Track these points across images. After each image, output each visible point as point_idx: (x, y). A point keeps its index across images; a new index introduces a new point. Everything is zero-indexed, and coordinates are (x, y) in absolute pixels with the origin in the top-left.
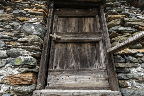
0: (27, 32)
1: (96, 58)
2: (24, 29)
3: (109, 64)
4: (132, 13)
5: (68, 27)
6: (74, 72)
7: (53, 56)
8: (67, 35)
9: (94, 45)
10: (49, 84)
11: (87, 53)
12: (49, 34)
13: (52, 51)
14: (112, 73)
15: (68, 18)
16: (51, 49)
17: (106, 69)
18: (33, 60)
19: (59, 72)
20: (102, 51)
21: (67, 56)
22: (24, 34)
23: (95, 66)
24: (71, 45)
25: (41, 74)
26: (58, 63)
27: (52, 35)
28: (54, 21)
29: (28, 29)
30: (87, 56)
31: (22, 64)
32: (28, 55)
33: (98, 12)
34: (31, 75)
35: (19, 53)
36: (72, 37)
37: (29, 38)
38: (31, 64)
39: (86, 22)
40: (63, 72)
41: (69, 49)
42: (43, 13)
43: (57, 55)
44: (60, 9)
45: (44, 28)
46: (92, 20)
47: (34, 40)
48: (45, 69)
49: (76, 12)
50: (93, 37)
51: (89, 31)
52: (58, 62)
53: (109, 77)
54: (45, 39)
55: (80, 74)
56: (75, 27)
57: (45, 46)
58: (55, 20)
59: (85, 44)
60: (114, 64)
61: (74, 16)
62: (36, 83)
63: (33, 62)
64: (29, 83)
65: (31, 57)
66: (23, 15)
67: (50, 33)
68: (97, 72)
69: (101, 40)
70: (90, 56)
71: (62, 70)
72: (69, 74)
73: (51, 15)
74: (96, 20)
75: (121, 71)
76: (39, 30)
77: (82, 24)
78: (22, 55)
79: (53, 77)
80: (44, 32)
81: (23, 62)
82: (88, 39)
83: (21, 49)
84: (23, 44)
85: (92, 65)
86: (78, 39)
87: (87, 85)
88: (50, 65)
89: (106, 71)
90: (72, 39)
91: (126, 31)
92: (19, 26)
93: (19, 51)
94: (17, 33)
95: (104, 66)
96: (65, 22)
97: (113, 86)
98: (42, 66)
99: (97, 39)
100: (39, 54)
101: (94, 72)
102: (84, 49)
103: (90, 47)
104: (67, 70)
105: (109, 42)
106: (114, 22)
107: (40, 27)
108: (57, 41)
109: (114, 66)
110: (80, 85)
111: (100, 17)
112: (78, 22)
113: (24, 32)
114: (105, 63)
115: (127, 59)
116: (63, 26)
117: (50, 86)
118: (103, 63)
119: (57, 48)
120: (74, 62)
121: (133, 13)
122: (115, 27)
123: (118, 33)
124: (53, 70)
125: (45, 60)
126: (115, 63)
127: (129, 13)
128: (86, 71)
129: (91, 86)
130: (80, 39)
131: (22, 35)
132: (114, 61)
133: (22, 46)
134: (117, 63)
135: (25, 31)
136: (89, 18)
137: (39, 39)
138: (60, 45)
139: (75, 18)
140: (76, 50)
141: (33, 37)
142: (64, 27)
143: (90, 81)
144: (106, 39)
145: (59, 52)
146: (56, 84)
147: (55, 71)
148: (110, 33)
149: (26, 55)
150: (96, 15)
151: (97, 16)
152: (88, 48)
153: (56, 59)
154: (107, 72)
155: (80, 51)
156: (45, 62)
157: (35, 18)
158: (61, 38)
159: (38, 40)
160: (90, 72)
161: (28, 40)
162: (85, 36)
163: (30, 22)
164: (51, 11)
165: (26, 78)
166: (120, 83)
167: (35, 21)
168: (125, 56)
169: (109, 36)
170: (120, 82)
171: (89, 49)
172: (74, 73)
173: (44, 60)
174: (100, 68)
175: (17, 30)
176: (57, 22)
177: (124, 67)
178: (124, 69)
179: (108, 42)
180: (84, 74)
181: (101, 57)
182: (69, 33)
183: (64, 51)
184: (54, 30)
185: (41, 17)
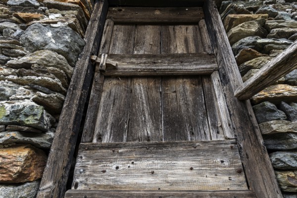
0: (33, 43)
1: (206, 114)
2: (26, 36)
3: (242, 128)
4: (282, 10)
5: (137, 43)
6: (149, 150)
7: (97, 108)
8: (134, 60)
9: (199, 84)
10: (76, 186)
11: (182, 103)
12: (89, 54)
13: (94, 96)
14: (256, 151)
15: (136, 26)
16: (92, 91)
17: (235, 143)
18: (36, 110)
19: (108, 151)
20: (219, 95)
21: (132, 110)
22: (27, 49)
23: (203, 136)
24: (142, 84)
25: (57, 153)
26: (109, 127)
27: (97, 59)
28: (106, 31)
29: (37, 36)
30: (183, 109)
31: (5, 121)
32: (25, 99)
33: (204, 14)
34: (25, 152)
35: (3, 92)
36: (145, 63)
37: (34, 57)
38: (28, 123)
39: (177, 34)
40: (120, 151)
41: (138, 91)
42: (78, 6)
43: (106, 106)
44: (120, 8)
45: (77, 38)
46: (192, 30)
47: (46, 61)
48: (70, 140)
49: (155, 13)
50: (195, 64)
51: (185, 52)
52: (107, 124)
53: (245, 164)
54: (77, 64)
55: (165, 156)
56: (151, 43)
57: (76, 82)
58: (107, 29)
59: (177, 81)
60: (257, 125)
61: (149, 21)
62: (39, 180)
63: (35, 115)
64: (11, 176)
65: (33, 103)
66: (30, 9)
67: (92, 54)
68: (212, 151)
69: (215, 70)
70: (190, 110)
71: (117, 145)
72: (134, 155)
73: (99, 15)
74: (200, 30)
75: (280, 144)
76: (63, 40)
77: (168, 37)
78: (10, 98)
79: (90, 162)
80: (77, 47)
81: (8, 116)
82: (184, 68)
83: (11, 84)
84: (19, 72)
85: (195, 133)
86: (160, 68)
87: (184, 188)
88: (84, 131)
89: (235, 149)
90: (144, 67)
91: (277, 46)
92: (15, 30)
93: (4, 88)
94: (9, 45)
95: (228, 135)
96: (129, 35)
97: (264, 191)
98: (61, 132)
99: (206, 68)
100: (58, 98)
101: (204, 151)
102: (175, 92)
103: (188, 88)
104: (129, 146)
105: (237, 72)
106: (243, 27)
107: (66, 33)
108: (109, 73)
109: (258, 131)
110: (166, 189)
111: (208, 23)
112: (160, 34)
113: (27, 44)
114: (229, 125)
115: (291, 112)
116: (125, 41)
117: (79, 190)
118: (224, 126)
119: (108, 90)
120: (149, 125)
121: (284, 10)
122: (248, 38)
123: (256, 51)
124: (93, 144)
125: (73, 116)
126: (258, 123)
127: (275, 11)
128: (181, 146)
129: (198, 191)
130: (164, 69)
131: (18, 51)
132: (256, 117)
133: (15, 77)
134: (265, 123)
135: (30, 41)
136: (184, 27)
137: (60, 59)
138: (114, 82)
139: (154, 27)
140: (155, 94)
141: (46, 54)
142: (126, 44)
143: (193, 175)
144: (229, 65)
145: (112, 98)
146: (98, 183)
147: (99, 147)
148: (235, 52)
149: (18, 97)
150: (201, 19)
151: (202, 22)
152: (184, 91)
153: (103, 115)
154: (239, 152)
155: (164, 97)
156: (72, 122)
157: (58, 15)
158: (119, 67)
159: (58, 63)
160: (193, 150)
161: (31, 62)
162: (177, 61)
163: (43, 22)
164: (98, 8)
165: (7, 160)
166: (283, 180)
167: (57, 20)
168: (283, 103)
169: (236, 58)
170: (283, 177)
171: (188, 93)
172: (150, 153)
173: (71, 116)
174: (218, 139)
175: (10, 38)
176: (112, 33)
177: (288, 133)
178: (288, 139)
179: (234, 73)
180: (175, 156)
181: (219, 112)
182: (138, 55)
183: (124, 96)
184: (103, 48)
185: (73, 14)
